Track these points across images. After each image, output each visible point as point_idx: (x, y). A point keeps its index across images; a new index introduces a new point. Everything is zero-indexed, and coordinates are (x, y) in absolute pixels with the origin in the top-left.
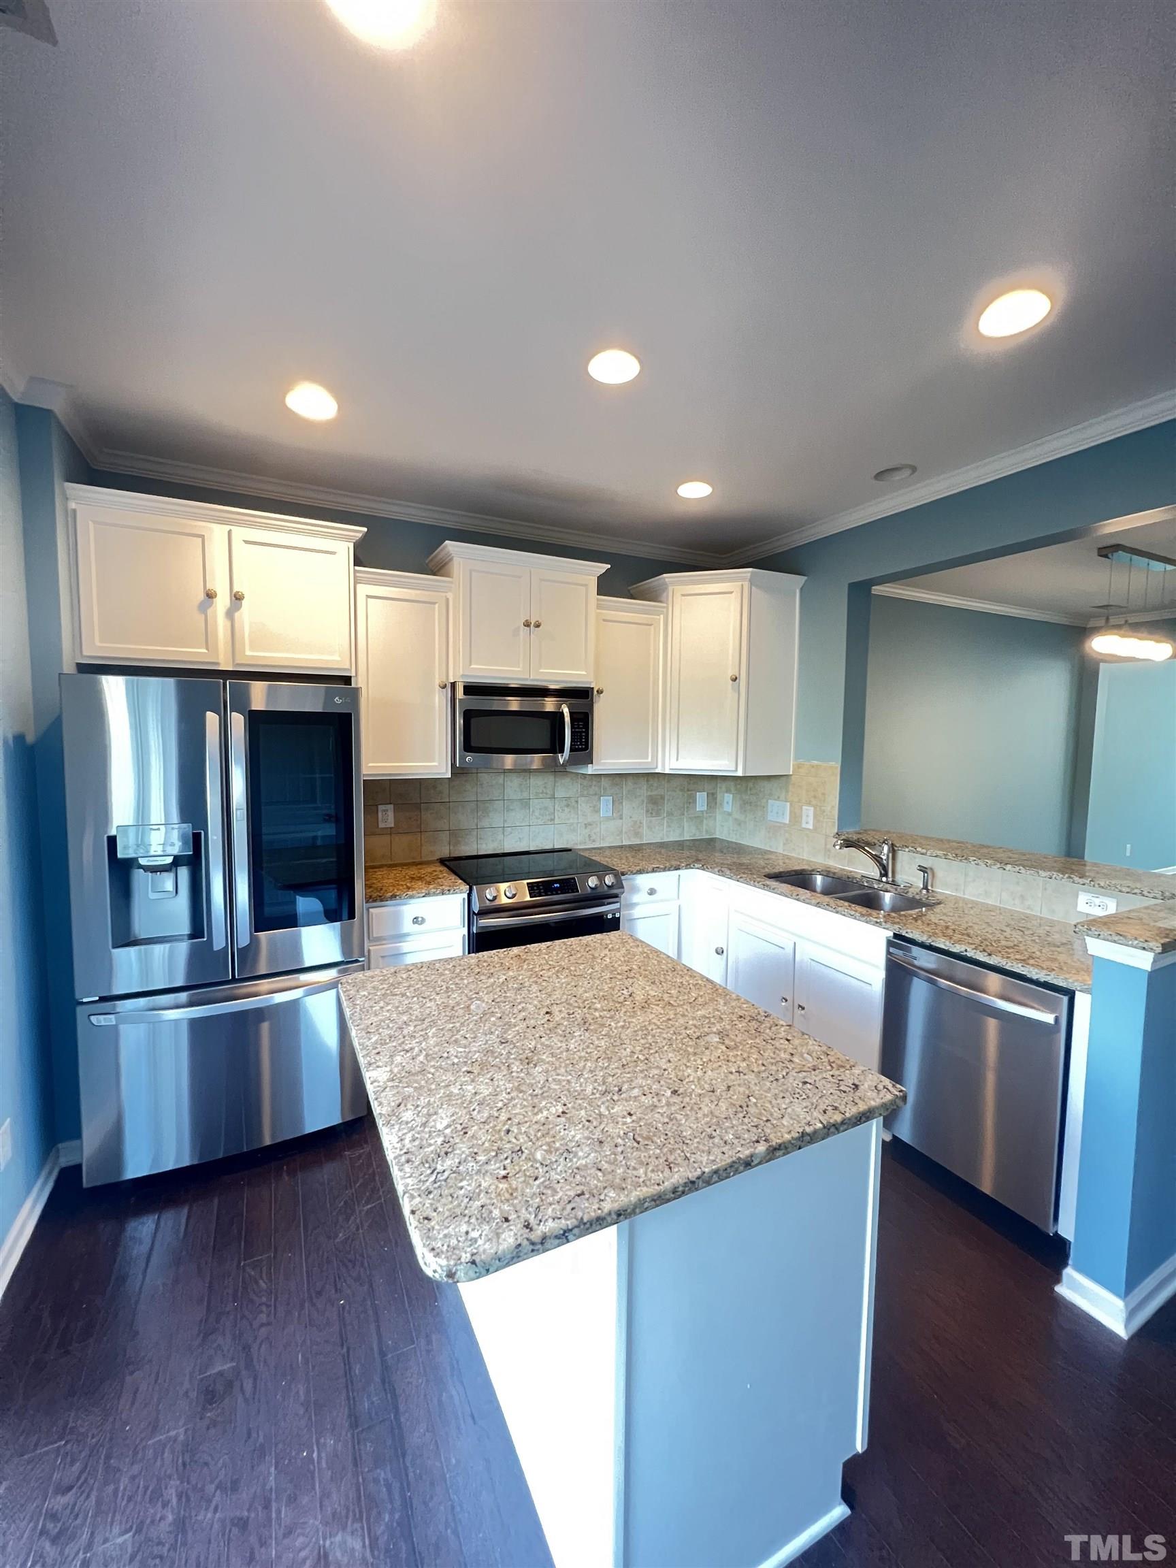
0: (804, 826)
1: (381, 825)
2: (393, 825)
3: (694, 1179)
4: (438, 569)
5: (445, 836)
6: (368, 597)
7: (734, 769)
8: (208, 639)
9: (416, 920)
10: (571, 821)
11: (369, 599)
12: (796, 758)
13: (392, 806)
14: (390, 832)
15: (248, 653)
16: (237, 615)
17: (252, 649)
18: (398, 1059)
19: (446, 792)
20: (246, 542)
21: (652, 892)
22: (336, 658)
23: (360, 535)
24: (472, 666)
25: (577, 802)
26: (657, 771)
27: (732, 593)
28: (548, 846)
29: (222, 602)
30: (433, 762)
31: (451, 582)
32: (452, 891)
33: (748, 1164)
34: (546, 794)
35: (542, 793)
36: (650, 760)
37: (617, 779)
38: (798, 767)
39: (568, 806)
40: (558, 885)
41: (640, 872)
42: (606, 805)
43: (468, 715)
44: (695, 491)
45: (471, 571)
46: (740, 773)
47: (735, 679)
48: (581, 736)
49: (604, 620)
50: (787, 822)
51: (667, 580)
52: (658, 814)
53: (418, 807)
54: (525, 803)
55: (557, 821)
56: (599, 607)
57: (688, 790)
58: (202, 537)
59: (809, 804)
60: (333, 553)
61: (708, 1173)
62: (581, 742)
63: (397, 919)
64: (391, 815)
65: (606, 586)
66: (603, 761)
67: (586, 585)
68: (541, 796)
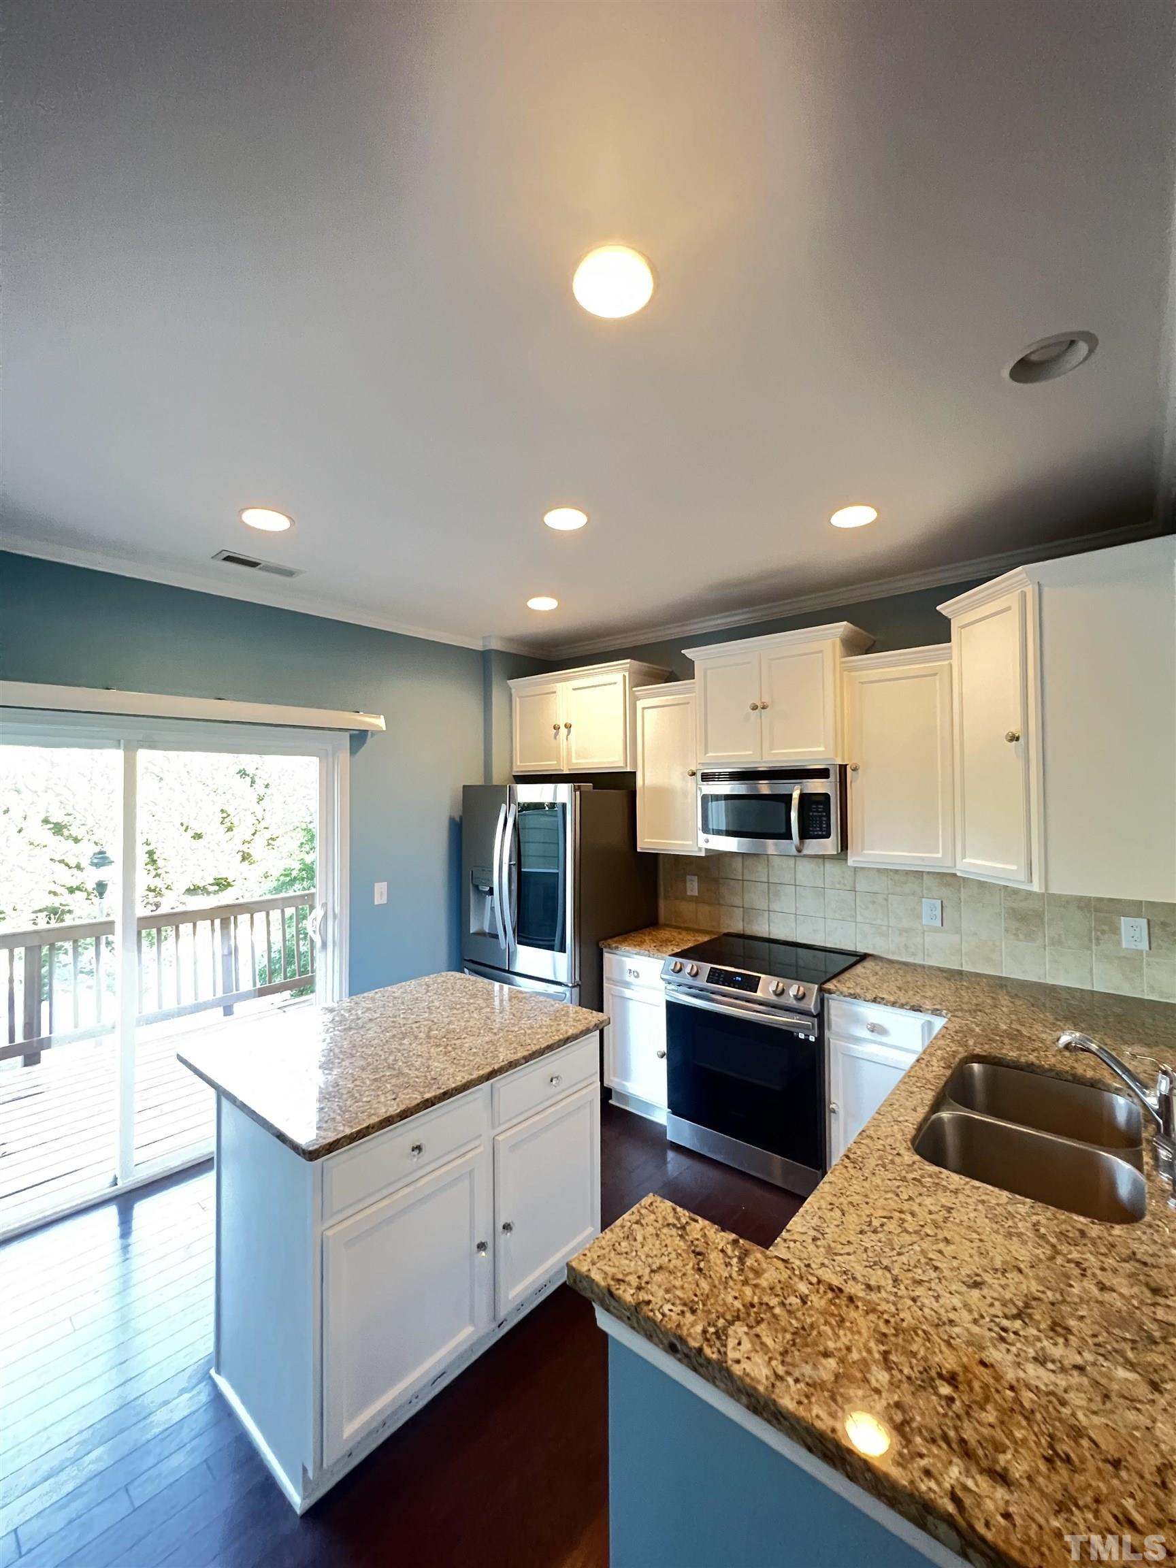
1: (689, 893)
2: (697, 895)
4: (686, 674)
5: (738, 913)
6: (644, 708)
7: (1025, 879)
8: (558, 755)
9: (630, 972)
10: (879, 922)
11: (645, 711)
13: (697, 877)
14: (696, 900)
15: (574, 761)
17: (577, 759)
20: (574, 689)
21: (874, 1029)
22: (617, 758)
23: (635, 665)
25: (886, 900)
27: (1009, 609)
29: (563, 731)
30: (689, 841)
31: (693, 683)
32: (656, 956)
34: (844, 885)
35: (839, 883)
36: (940, 854)
39: (874, 903)
40: (740, 979)
42: (929, 910)
43: (706, 800)
44: (854, 518)
45: (707, 670)
46: (1038, 889)
47: (1016, 739)
48: (821, 822)
49: (862, 684)
53: (716, 881)
54: (821, 891)
55: (859, 918)
56: (843, 672)
58: (555, 693)
60: (616, 683)
62: (821, 828)
63: (621, 966)
64: (696, 884)
66: (865, 852)
67: (821, 652)
68: (838, 886)
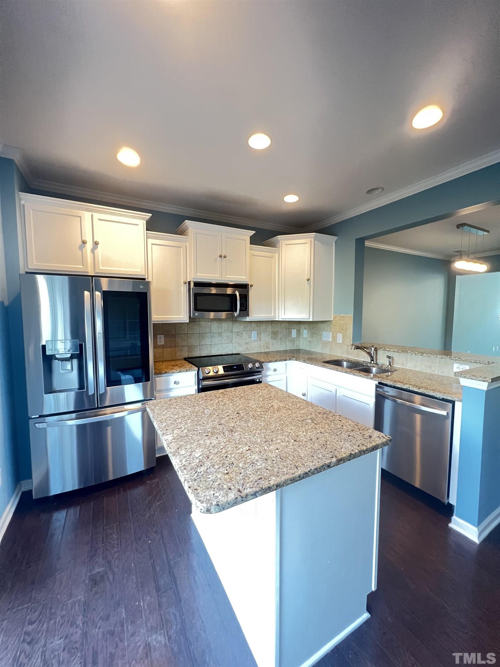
0: (338, 342)
1: (160, 344)
2: (164, 344)
3: (307, 472)
4: (182, 233)
5: (186, 349)
6: (152, 244)
7: (308, 318)
8: (83, 262)
9: (175, 383)
10: (240, 342)
11: (153, 245)
12: (334, 314)
13: (163, 335)
14: (163, 347)
15: (101, 268)
16: (96, 251)
17: (102, 266)
18: (176, 432)
19: (186, 329)
20: (100, 220)
21: (275, 370)
22: (139, 270)
23: (149, 217)
24: (198, 274)
25: (242, 334)
26: (276, 320)
27: (306, 243)
28: (230, 353)
29: (89, 245)
30: (181, 315)
31: (187, 238)
32: (191, 370)
33: (329, 466)
34: (229, 330)
36: (273, 315)
37: (259, 324)
38: (335, 318)
39: (238, 335)
40: (235, 367)
41: (270, 362)
42: (254, 334)
43: (196, 295)
44: (291, 199)
45: (197, 233)
46: (311, 320)
47: (308, 280)
48: (244, 305)
49: (253, 255)
50: (331, 341)
51: (279, 238)
52: (276, 339)
53: (174, 336)
54: (220, 334)
55: (233, 342)
56: (251, 250)
57: (288, 329)
58: (80, 217)
59: (340, 332)
60: (137, 225)
61: (313, 469)
62: (244, 307)
63: (167, 382)
64: (163, 339)
65: (254, 241)
66: (253, 315)
67: (245, 240)
68: (227, 331)
